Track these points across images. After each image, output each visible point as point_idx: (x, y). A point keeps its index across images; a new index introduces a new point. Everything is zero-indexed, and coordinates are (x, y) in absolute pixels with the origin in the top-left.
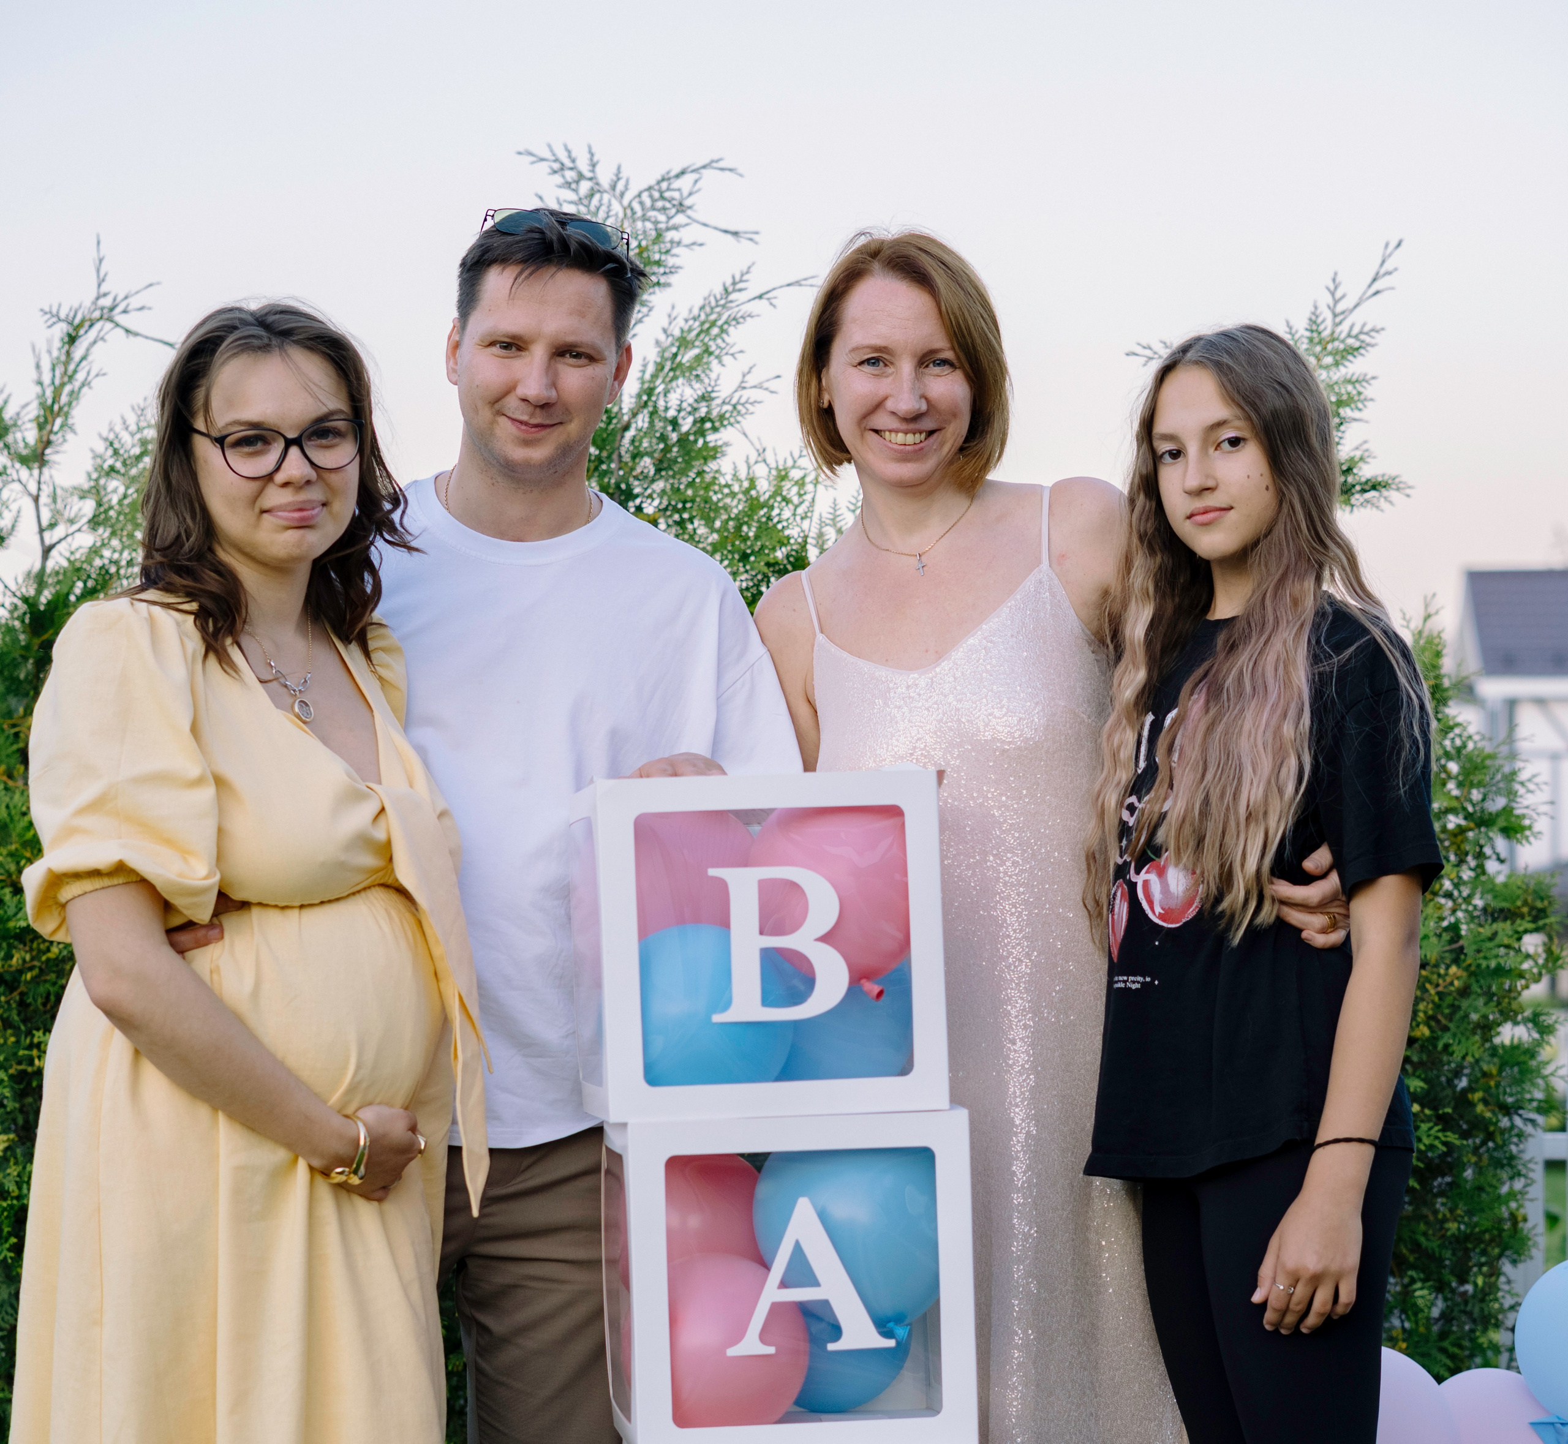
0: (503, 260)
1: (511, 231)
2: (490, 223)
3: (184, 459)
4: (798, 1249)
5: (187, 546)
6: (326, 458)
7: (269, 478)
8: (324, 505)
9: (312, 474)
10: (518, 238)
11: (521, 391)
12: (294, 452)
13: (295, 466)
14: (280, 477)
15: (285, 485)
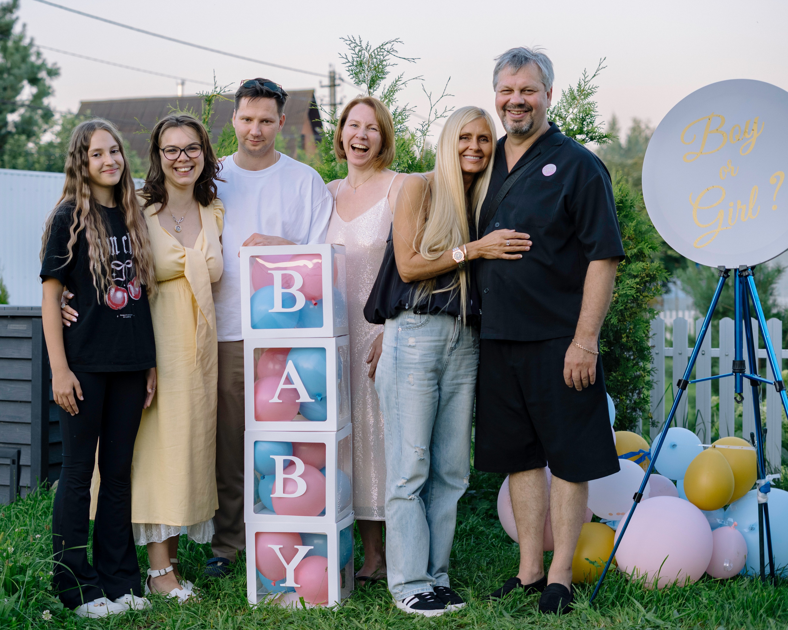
0: (245, 96)
1: (248, 87)
2: (242, 84)
6: (192, 154)
7: (176, 160)
8: (192, 167)
9: (188, 159)
10: (249, 90)
11: (251, 132)
12: (183, 153)
13: (183, 157)
14: (179, 160)
15: (180, 162)
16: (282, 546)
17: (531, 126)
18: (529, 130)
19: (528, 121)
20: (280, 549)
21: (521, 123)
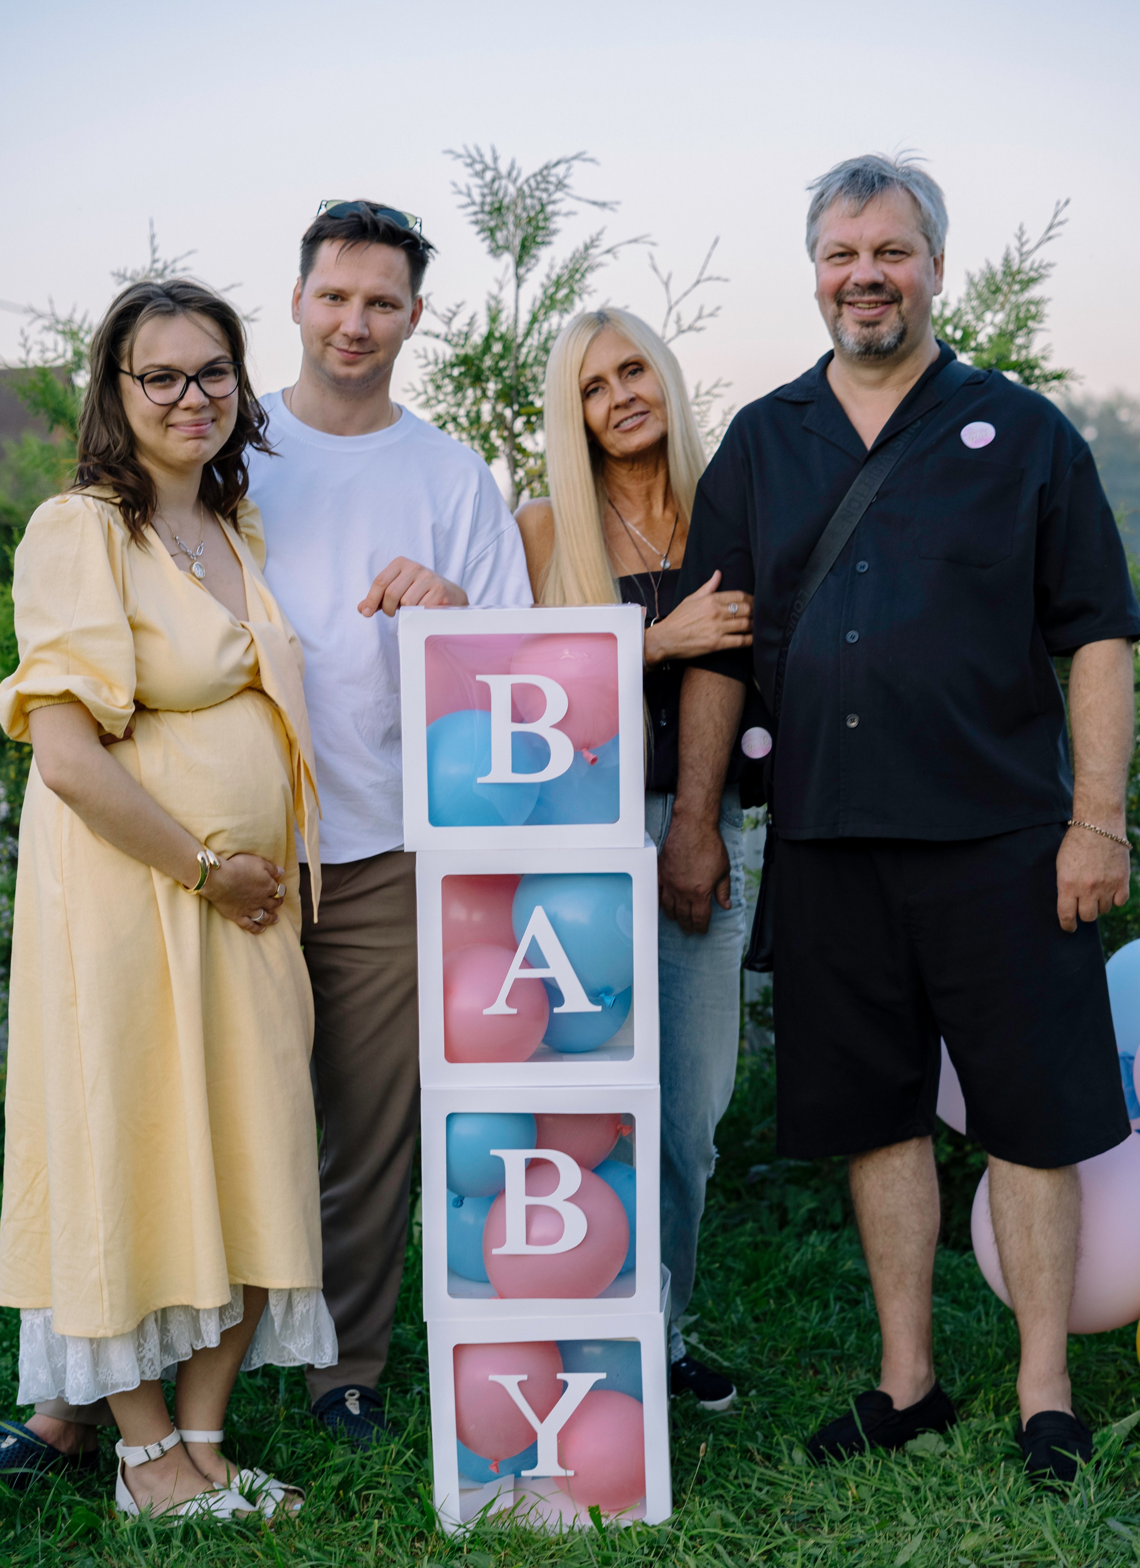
0: (332, 236)
1: (337, 215)
2: (323, 211)
3: (113, 393)
4: (534, 940)
5: (115, 453)
6: (215, 390)
7: (175, 404)
8: (213, 420)
9: (206, 401)
10: (343, 221)
11: (342, 330)
12: (193, 386)
13: (194, 396)
14: (183, 404)
15: (187, 409)
16: (524, 1377)
17: (902, 336)
18: (896, 346)
19: (895, 325)
20: (520, 1384)
21: (877, 328)
